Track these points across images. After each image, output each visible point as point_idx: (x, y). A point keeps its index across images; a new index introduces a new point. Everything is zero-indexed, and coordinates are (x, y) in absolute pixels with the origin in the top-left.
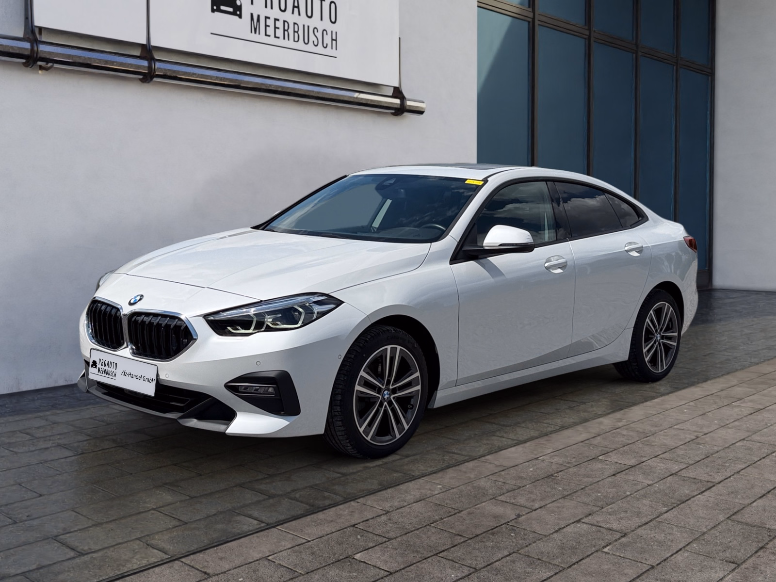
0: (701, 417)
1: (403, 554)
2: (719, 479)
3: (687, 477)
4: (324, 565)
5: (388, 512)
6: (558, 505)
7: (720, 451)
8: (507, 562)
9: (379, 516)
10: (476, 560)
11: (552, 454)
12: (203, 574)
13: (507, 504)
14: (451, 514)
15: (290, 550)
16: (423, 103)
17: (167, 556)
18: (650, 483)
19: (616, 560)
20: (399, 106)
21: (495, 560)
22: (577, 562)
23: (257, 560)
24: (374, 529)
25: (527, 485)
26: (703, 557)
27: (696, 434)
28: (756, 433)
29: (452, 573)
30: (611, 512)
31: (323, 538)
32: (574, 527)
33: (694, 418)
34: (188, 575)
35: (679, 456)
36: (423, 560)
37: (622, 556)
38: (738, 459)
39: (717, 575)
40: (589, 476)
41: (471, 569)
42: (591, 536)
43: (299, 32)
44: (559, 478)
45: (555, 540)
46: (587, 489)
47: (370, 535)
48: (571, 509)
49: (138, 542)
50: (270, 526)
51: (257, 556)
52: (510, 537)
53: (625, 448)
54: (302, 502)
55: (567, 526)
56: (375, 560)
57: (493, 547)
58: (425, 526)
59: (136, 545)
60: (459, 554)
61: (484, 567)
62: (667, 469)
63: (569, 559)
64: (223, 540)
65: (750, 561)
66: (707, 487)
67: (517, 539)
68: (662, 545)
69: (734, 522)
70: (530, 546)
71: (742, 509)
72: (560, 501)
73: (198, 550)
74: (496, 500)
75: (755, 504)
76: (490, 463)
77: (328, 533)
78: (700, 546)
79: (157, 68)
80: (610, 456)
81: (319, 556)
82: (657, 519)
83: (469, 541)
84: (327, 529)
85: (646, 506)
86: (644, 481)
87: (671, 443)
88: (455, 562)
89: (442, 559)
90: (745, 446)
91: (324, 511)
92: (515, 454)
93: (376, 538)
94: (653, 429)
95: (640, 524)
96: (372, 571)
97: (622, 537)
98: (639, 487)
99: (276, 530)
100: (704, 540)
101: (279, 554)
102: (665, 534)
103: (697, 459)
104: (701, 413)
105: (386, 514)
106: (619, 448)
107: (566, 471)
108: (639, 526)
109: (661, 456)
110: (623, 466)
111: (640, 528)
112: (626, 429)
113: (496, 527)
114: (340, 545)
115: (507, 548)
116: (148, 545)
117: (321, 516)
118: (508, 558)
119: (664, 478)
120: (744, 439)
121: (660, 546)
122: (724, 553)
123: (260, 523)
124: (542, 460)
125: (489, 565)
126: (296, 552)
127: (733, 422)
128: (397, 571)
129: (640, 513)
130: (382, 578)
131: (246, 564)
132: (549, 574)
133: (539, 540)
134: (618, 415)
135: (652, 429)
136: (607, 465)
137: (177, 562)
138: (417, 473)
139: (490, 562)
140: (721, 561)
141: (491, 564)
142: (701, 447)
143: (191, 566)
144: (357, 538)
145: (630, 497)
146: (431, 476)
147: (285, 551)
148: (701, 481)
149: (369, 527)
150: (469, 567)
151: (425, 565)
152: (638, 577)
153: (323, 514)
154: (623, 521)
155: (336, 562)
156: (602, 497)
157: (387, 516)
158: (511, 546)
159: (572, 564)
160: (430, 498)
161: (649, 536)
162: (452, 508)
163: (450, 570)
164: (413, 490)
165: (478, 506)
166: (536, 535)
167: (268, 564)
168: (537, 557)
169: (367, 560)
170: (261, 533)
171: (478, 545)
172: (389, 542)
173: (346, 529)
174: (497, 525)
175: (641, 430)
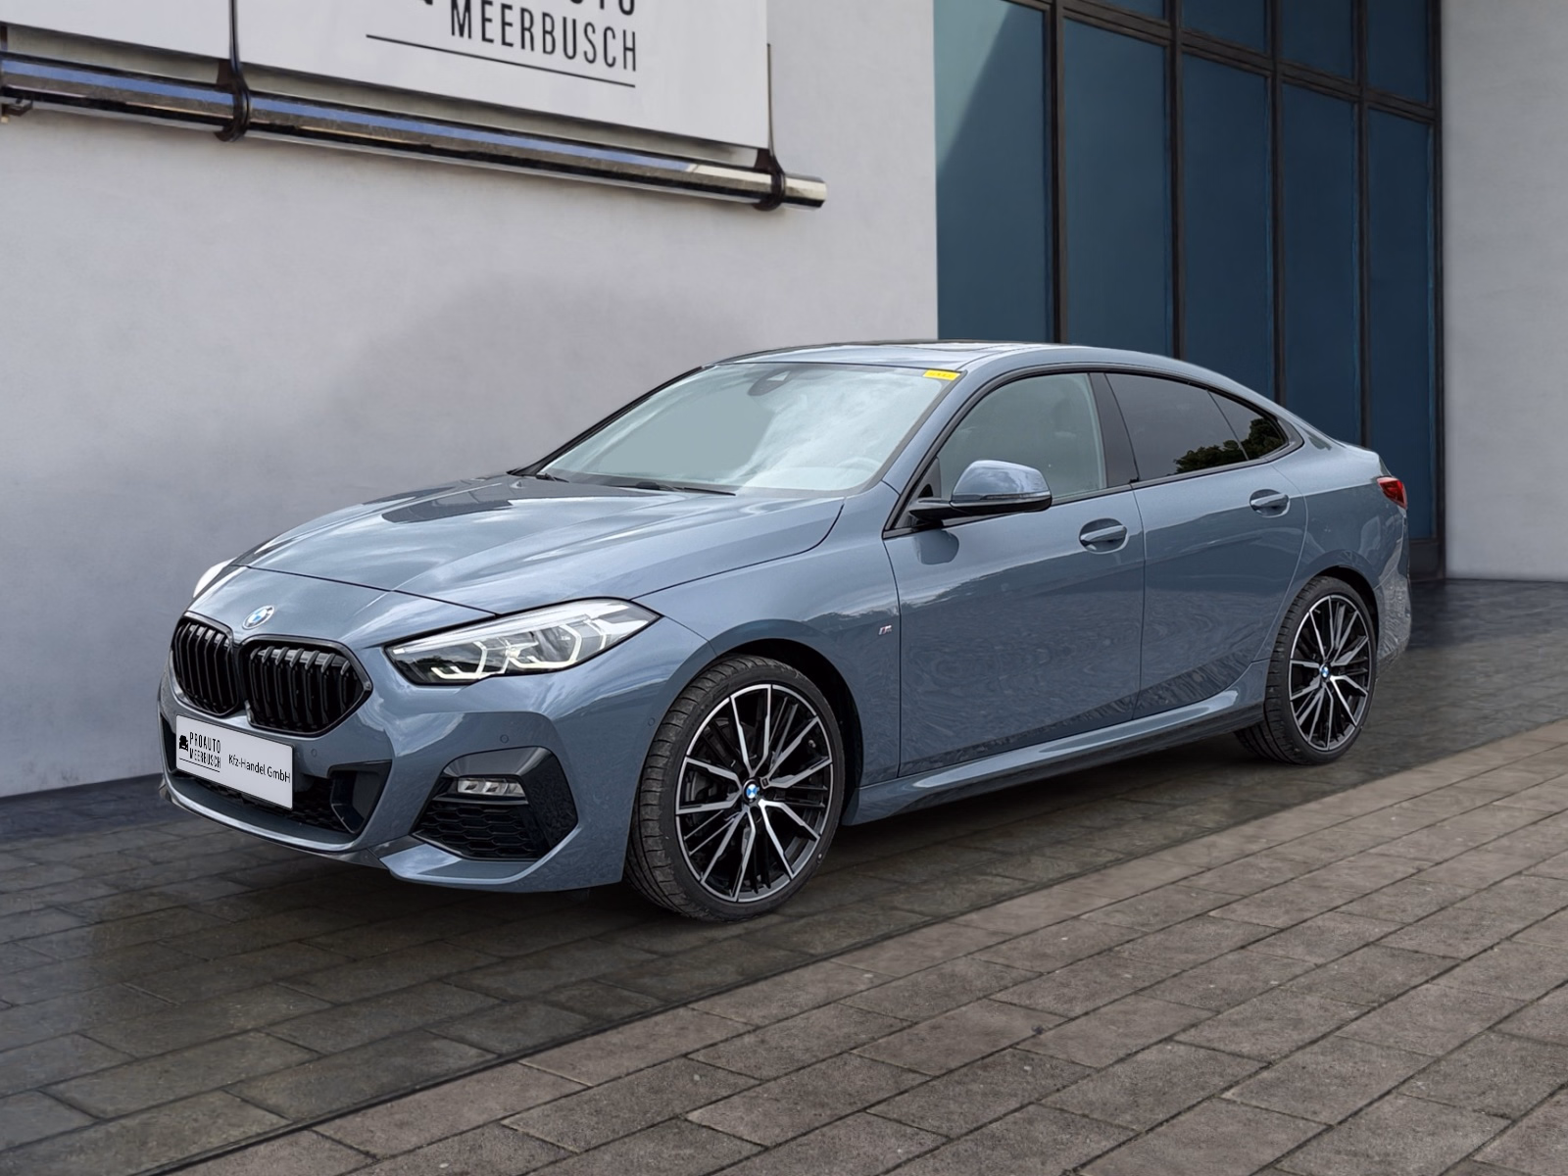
0: (1425, 831)
1: (791, 1110)
2: (1466, 950)
3: (1399, 949)
4: (621, 1134)
5: (757, 1028)
7: (1470, 896)
8: (1015, 1123)
9: (740, 1035)
10: (949, 1120)
11: (1109, 908)
12: (362, 1156)
13: (1013, 1007)
14: (894, 1029)
15: (548, 1106)
16: (821, 181)
17: (284, 1122)
18: (1320, 961)
19: (1250, 1115)
20: (769, 190)
21: (991, 1118)
22: (1167, 1121)
23: (478, 1127)
24: (728, 1062)
25: (1058, 969)
26: (1437, 1106)
27: (1417, 863)
28: (1545, 860)
29: (899, 1146)
30: (1236, 1020)
31: (620, 1080)
32: (1160, 1051)
33: (1411, 833)
34: (329, 1158)
35: (1381, 907)
36: (837, 1120)
37: (1263, 1106)
38: (1510, 912)
39: (1469, 1141)
41: (939, 1137)
42: (1196, 1067)
43: (555, 34)
44: (1126, 955)
45: (1119, 1077)
46: (1185, 974)
47: (721, 1074)
48: (1152, 1014)
49: (219, 1094)
50: (504, 1060)
52: (1022, 1073)
53: (1264, 894)
54: (571, 1009)
55: (1143, 1049)
56: (733, 1123)
57: (984, 1095)
58: (840, 1054)
59: (216, 1100)
60: (914, 1108)
61: (967, 1134)
62: (1355, 934)
63: (1148, 1115)
64: (404, 1088)
65: (1539, 1113)
66: (1441, 971)
67: (1038, 1077)
68: (1349, 1085)
69: (1503, 1037)
70: (1064, 1091)
71: (1518, 1011)
72: (1128, 1000)
73: (352, 1108)
74: (990, 999)
75: (1546, 999)
76: (976, 928)
77: (631, 1070)
78: (1431, 1086)
79: (255, 110)
80: (1234, 911)
81: (612, 1117)
82: (1338, 1033)
83: (934, 1083)
84: (626, 1064)
85: (1313, 1007)
86: (1307, 958)
87: (1366, 883)
88: (905, 1124)
89: (876, 1118)
90: (1522, 886)
91: (620, 1029)
92: (1029, 910)
94: (1326, 856)
95: (1300, 1044)
97: (1261, 1068)
98: (1298, 970)
99: (519, 1066)
100: (1438, 1072)
101: (524, 1115)
102: (1356, 1063)
103: (1421, 913)
105: (754, 1030)
106: (1251, 895)
107: (1140, 940)
108: (1299, 1048)
109: (1343, 908)
110: (1261, 929)
111: (1300, 1052)
112: (1267, 856)
114: (656, 1092)
115: (1016, 1095)
116: (243, 1100)
117: (614, 1037)
118: (1016, 1114)
119: (1350, 953)
120: (1520, 873)
121: (1343, 1086)
122: (1482, 1098)
123: (485, 1053)
125: (977, 1129)
126: (561, 1110)
127: (1495, 840)
128: (780, 1145)
129: (1301, 1019)
130: (747, 1158)
131: (455, 1135)
132: (1106, 1145)
133: (1084, 1078)
134: (1249, 829)
135: (1323, 856)
136: (1228, 927)
137: (306, 1132)
138: (819, 949)
139: (980, 1123)
140: (1477, 1114)
141: (981, 1127)
142: (1428, 889)
143: (333, 1140)
144: (692, 1080)
145: (1278, 991)
146: (848, 957)
147: (538, 1109)
148: (1430, 957)
149: (720, 1057)
150: (934, 1133)
151: (839, 1131)
152: (1299, 1147)
153: (619, 1033)
154: (1264, 1038)
155: (648, 1128)
156: (1219, 992)
157: (757, 1036)
158: (1024, 1090)
159: (1155, 1124)
160: (847, 999)
161: (1319, 1067)
162: (895, 1018)
163: (893, 1140)
164: (810, 982)
165: (952, 1013)
166: (1078, 1068)
167: (502, 1136)
168: (1080, 1112)
169: (715, 1124)
170: (488, 1074)
171: (953, 1090)
172: (760, 1088)
173: (668, 1064)
174: (995, 1050)
175: (1298, 858)
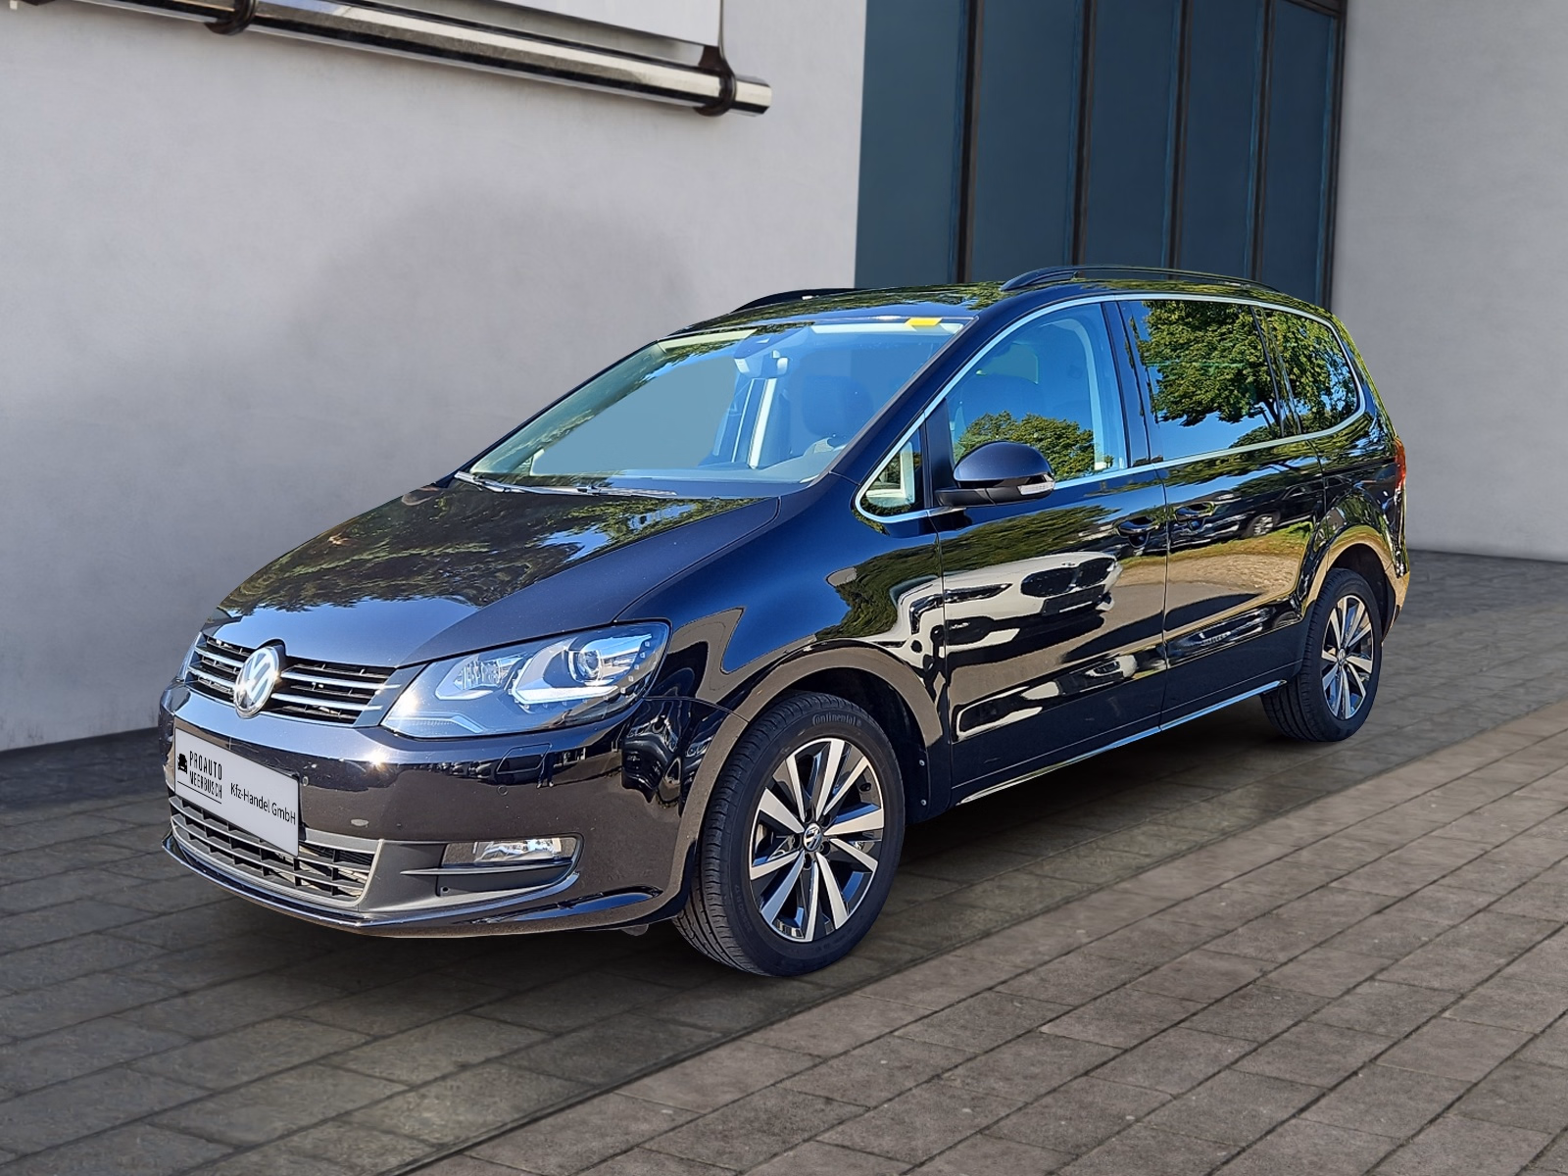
6: (1317, 956)
40: (1336, 914)
51: (874, 1033)
93: (1052, 1006)
96: (1095, 1050)
104: (1466, 810)
113: (1241, 988)
124: (1229, 889)
